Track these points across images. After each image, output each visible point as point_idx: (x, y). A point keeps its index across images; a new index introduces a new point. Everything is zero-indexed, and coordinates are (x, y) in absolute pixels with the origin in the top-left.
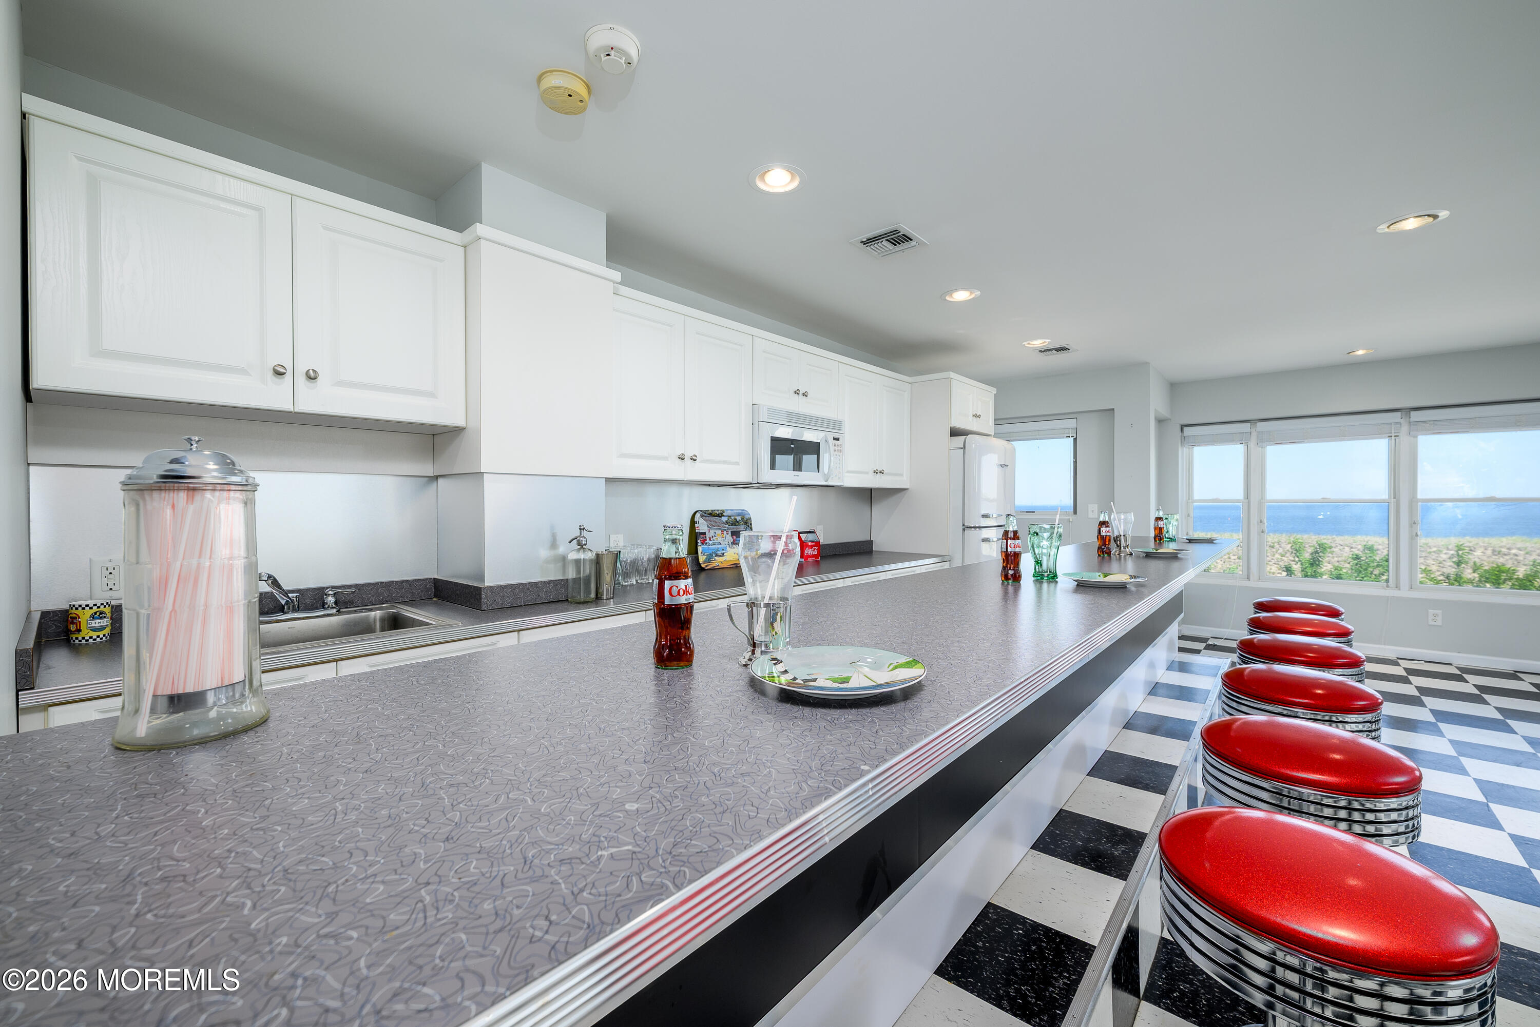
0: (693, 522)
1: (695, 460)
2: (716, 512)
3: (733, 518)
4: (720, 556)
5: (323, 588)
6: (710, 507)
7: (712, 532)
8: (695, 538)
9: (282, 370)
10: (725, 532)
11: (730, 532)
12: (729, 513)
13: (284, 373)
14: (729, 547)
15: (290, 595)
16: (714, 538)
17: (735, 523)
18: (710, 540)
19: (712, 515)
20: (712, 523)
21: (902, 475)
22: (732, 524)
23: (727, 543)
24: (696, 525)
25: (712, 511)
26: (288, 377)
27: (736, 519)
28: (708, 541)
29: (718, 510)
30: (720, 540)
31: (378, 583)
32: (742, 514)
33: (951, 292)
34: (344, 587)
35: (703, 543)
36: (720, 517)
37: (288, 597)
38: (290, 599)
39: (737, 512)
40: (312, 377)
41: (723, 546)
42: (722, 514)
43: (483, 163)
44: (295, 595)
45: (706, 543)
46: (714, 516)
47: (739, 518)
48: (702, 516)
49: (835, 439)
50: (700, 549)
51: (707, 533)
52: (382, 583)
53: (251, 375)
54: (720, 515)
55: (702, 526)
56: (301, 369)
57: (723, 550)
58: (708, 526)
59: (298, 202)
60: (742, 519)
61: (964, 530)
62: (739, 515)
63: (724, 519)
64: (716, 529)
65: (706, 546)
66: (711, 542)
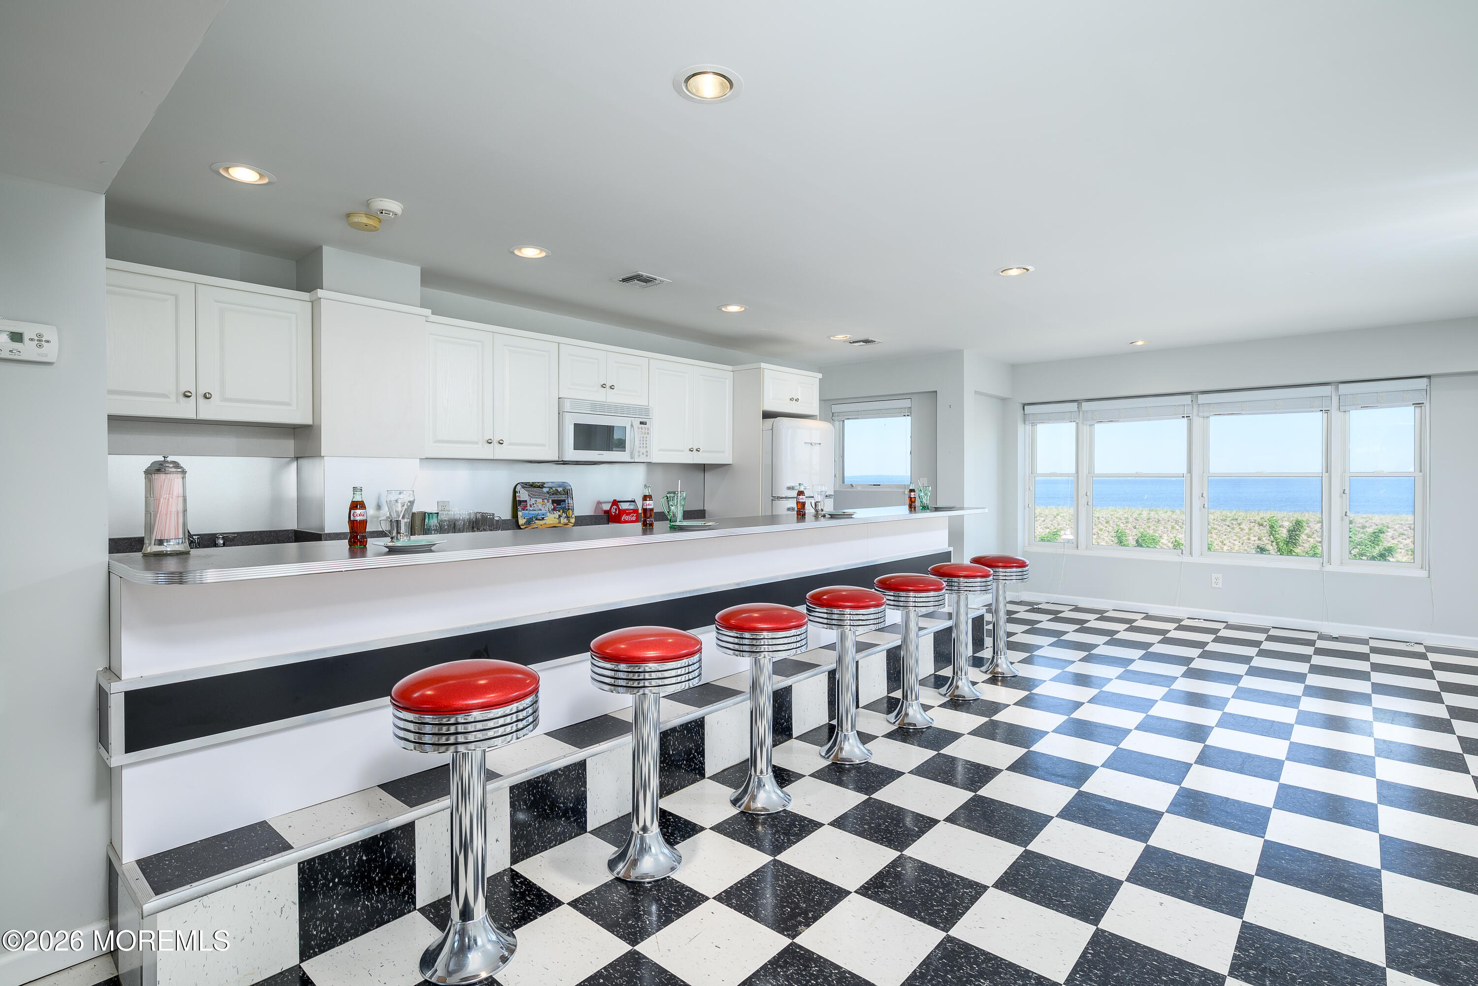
0: (515, 492)
1: (502, 444)
2: (537, 484)
3: (554, 489)
4: (540, 520)
5: (216, 534)
6: (531, 480)
7: (533, 500)
8: (517, 504)
9: (189, 394)
10: (546, 501)
11: (550, 501)
12: (550, 485)
13: (191, 396)
14: (550, 512)
15: (194, 537)
16: (535, 505)
17: (557, 493)
18: (531, 506)
19: (530, 486)
20: (534, 493)
21: (723, 452)
22: (553, 494)
23: (547, 510)
24: (517, 495)
25: (533, 483)
26: (193, 398)
27: (557, 490)
28: (528, 507)
29: (539, 483)
30: (540, 507)
31: (254, 532)
32: (563, 485)
33: (726, 305)
34: (230, 533)
35: (523, 509)
36: (541, 488)
37: (193, 538)
38: (194, 539)
39: (558, 483)
40: (207, 396)
41: (543, 512)
42: (542, 485)
43: (323, 246)
44: (196, 537)
45: (527, 510)
46: (535, 487)
47: (560, 489)
48: (523, 487)
49: (641, 423)
50: (520, 514)
51: (528, 501)
52: (257, 532)
53: (170, 398)
54: (541, 486)
55: (523, 495)
56: (202, 391)
57: (543, 515)
58: (529, 495)
59: (199, 287)
60: (564, 490)
61: (772, 500)
62: (560, 487)
63: (545, 490)
64: (537, 498)
65: (527, 512)
66: (531, 509)
